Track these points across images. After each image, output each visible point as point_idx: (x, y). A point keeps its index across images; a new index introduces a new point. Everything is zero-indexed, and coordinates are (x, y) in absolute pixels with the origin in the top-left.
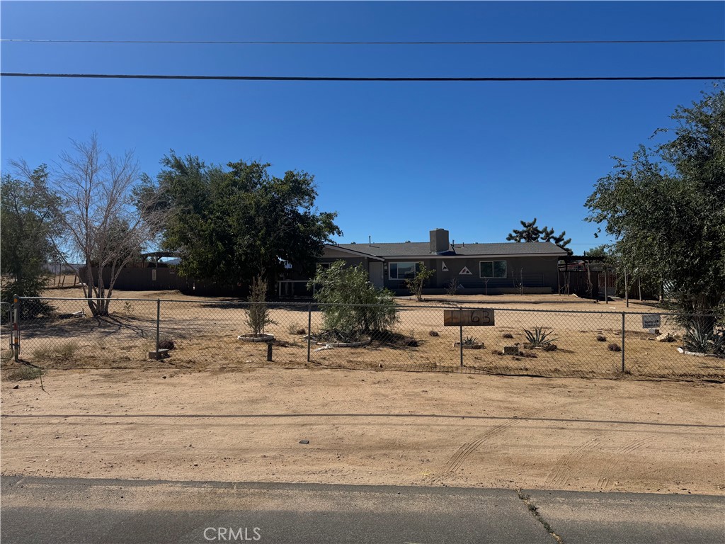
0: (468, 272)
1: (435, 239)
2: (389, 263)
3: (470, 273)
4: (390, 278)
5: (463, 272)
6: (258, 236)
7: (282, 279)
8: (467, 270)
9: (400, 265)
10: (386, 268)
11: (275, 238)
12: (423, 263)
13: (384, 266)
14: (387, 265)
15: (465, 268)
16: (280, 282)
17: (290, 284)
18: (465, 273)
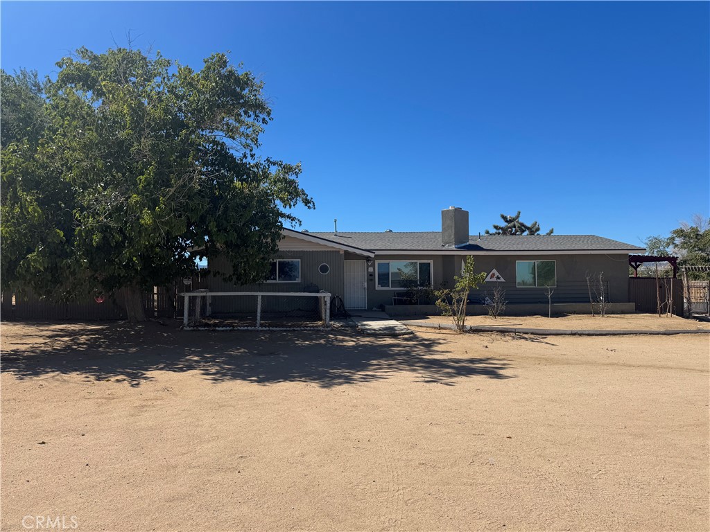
0: (498, 278)
1: (451, 223)
2: (377, 262)
3: (502, 280)
4: (378, 287)
5: (492, 277)
6: (135, 184)
7: (188, 289)
8: (497, 274)
9: (394, 266)
10: (371, 269)
11: (179, 191)
12: (431, 262)
13: (368, 267)
14: (373, 265)
15: (494, 271)
16: (187, 296)
17: (204, 298)
18: (494, 279)
